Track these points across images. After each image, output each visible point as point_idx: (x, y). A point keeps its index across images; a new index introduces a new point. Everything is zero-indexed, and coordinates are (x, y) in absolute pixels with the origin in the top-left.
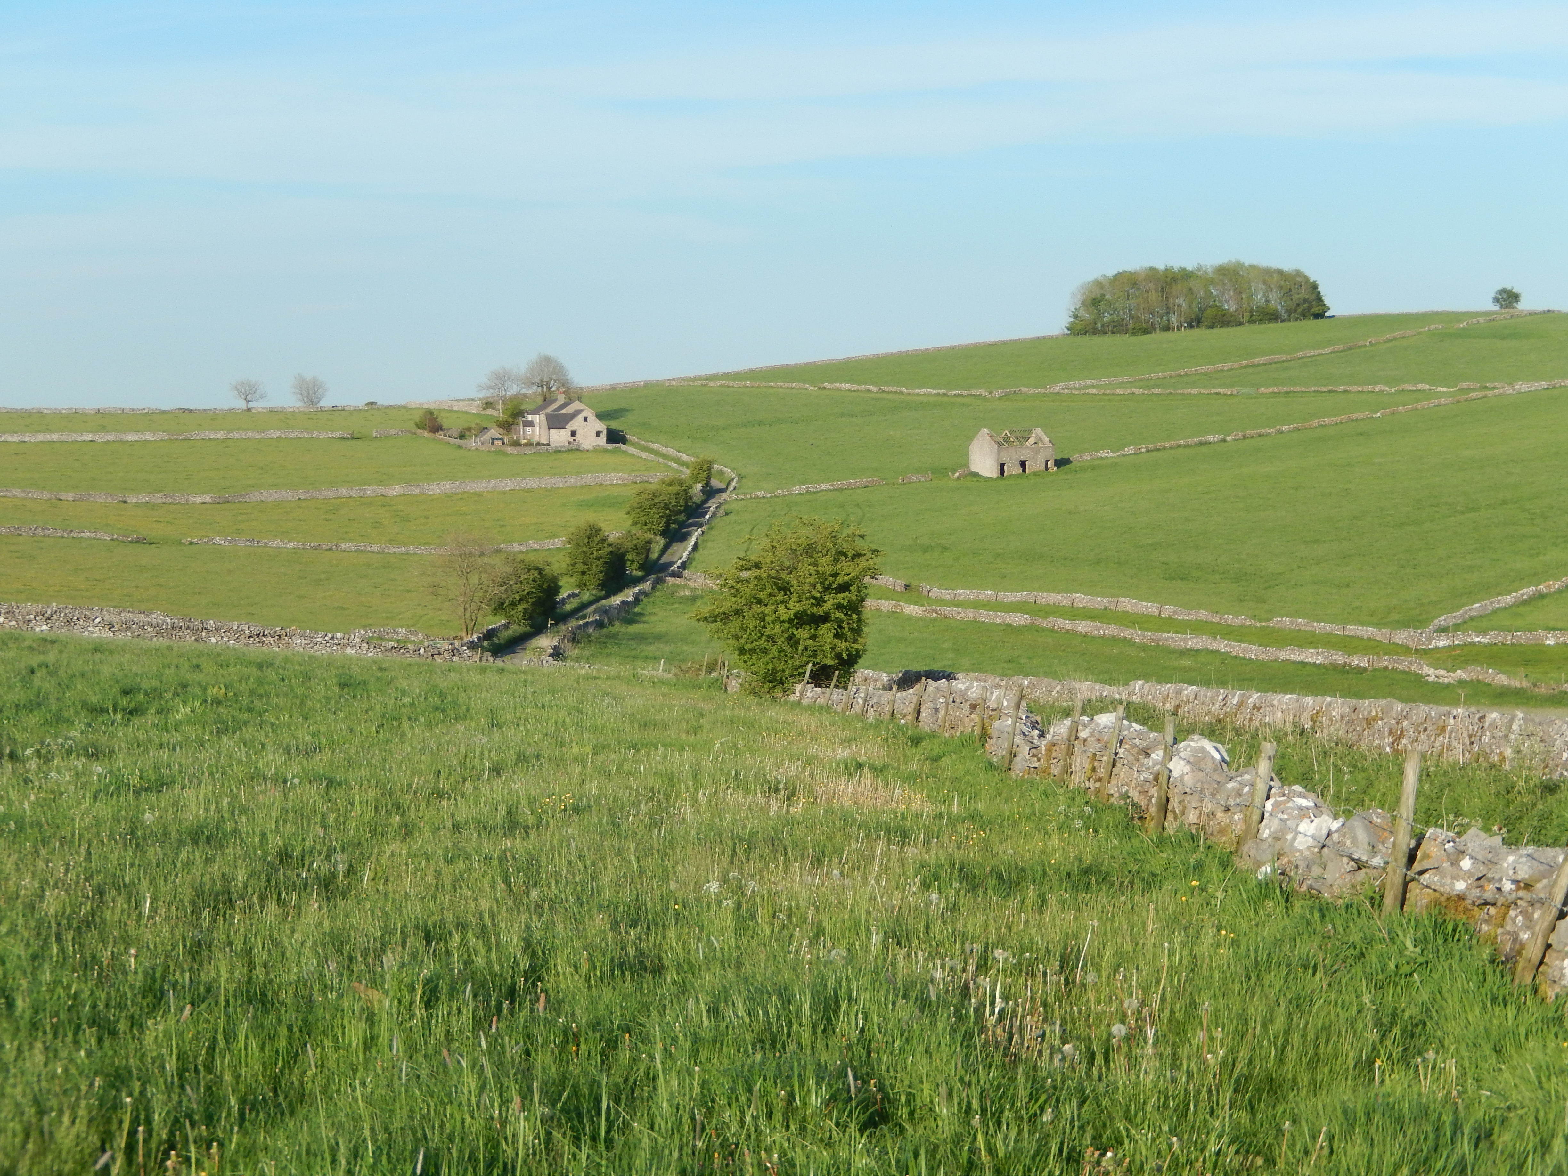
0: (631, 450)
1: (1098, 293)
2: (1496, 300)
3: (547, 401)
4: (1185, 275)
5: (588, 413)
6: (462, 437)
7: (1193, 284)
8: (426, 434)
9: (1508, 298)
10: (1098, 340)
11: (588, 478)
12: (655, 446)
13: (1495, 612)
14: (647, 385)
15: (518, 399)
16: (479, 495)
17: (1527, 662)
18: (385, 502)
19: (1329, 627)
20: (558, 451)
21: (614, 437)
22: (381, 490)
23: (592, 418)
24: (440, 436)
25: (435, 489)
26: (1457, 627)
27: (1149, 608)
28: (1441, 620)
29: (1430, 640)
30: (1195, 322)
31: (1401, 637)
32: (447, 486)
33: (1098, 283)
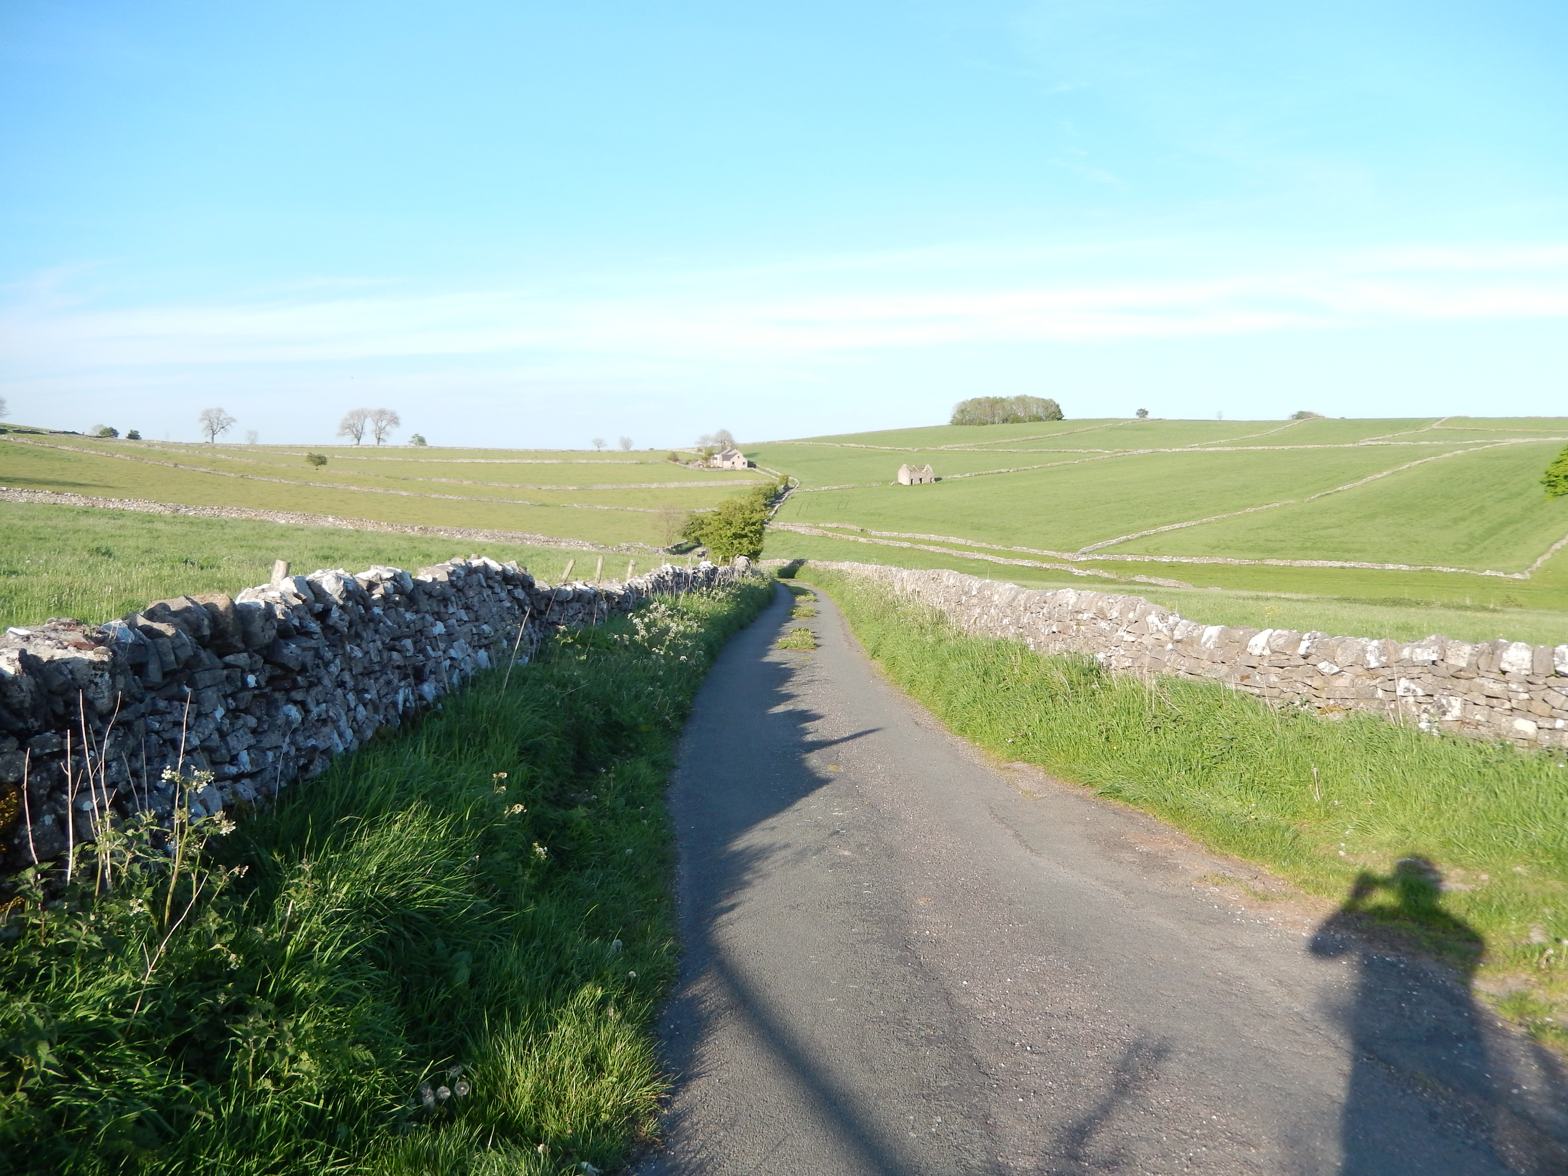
0: (757, 470)
1: (963, 407)
2: (1138, 414)
3: (724, 449)
4: (1002, 400)
5: (740, 454)
6: (687, 464)
7: (1005, 404)
8: (672, 462)
9: (1143, 413)
10: (963, 427)
11: (736, 482)
12: (767, 469)
13: (1108, 546)
14: (769, 443)
15: (711, 448)
16: (689, 488)
17: (1118, 568)
18: (649, 490)
19: (1036, 551)
20: (726, 470)
21: (751, 465)
22: (648, 486)
23: (741, 457)
24: (677, 463)
26: (1090, 552)
27: (961, 541)
28: (1084, 549)
29: (1078, 557)
30: (1005, 421)
31: (1066, 556)
32: (676, 484)
33: (963, 403)
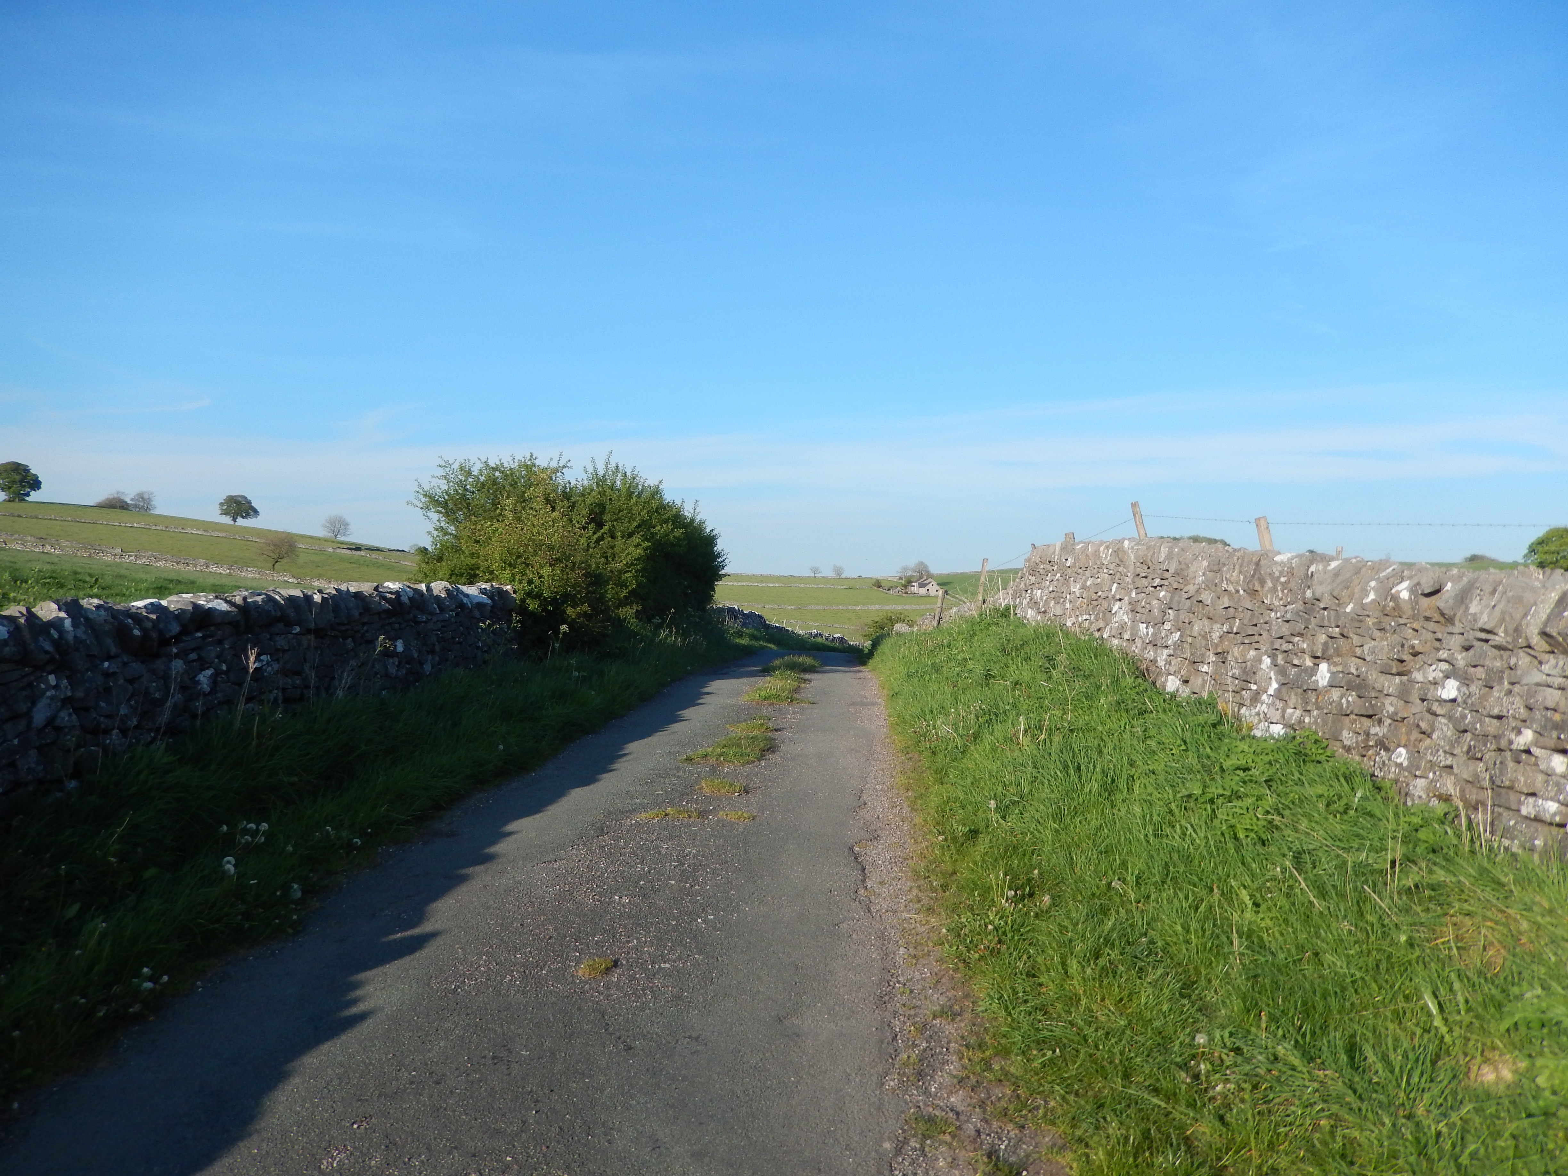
3: (921, 577)
5: (934, 583)
6: (889, 590)
8: (876, 588)
15: (912, 576)
18: (854, 611)
20: (921, 596)
22: (854, 607)
23: (935, 585)
24: (880, 589)
25: (873, 608)
